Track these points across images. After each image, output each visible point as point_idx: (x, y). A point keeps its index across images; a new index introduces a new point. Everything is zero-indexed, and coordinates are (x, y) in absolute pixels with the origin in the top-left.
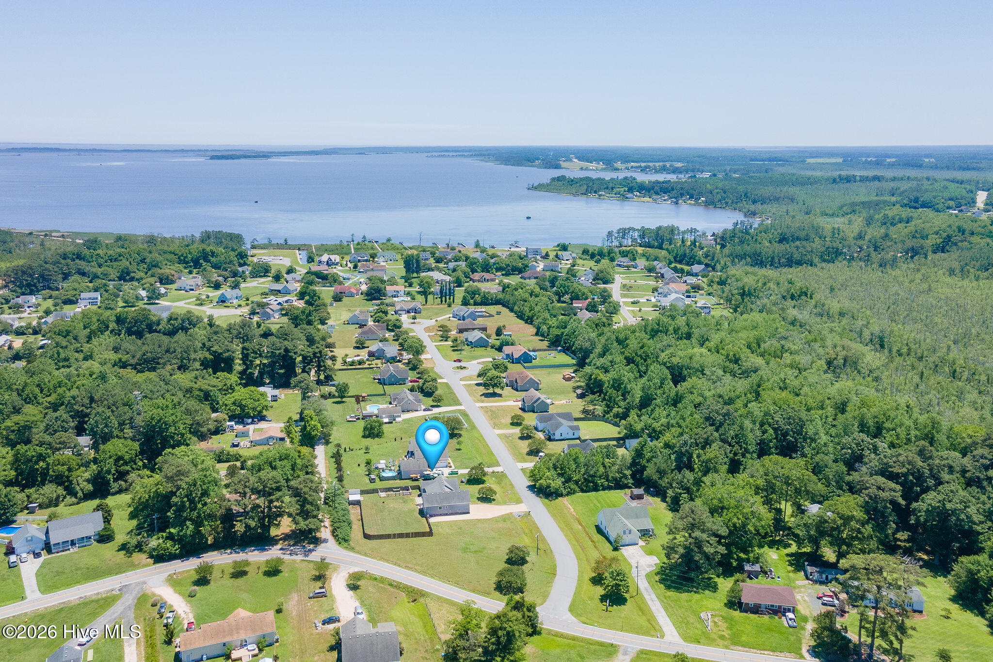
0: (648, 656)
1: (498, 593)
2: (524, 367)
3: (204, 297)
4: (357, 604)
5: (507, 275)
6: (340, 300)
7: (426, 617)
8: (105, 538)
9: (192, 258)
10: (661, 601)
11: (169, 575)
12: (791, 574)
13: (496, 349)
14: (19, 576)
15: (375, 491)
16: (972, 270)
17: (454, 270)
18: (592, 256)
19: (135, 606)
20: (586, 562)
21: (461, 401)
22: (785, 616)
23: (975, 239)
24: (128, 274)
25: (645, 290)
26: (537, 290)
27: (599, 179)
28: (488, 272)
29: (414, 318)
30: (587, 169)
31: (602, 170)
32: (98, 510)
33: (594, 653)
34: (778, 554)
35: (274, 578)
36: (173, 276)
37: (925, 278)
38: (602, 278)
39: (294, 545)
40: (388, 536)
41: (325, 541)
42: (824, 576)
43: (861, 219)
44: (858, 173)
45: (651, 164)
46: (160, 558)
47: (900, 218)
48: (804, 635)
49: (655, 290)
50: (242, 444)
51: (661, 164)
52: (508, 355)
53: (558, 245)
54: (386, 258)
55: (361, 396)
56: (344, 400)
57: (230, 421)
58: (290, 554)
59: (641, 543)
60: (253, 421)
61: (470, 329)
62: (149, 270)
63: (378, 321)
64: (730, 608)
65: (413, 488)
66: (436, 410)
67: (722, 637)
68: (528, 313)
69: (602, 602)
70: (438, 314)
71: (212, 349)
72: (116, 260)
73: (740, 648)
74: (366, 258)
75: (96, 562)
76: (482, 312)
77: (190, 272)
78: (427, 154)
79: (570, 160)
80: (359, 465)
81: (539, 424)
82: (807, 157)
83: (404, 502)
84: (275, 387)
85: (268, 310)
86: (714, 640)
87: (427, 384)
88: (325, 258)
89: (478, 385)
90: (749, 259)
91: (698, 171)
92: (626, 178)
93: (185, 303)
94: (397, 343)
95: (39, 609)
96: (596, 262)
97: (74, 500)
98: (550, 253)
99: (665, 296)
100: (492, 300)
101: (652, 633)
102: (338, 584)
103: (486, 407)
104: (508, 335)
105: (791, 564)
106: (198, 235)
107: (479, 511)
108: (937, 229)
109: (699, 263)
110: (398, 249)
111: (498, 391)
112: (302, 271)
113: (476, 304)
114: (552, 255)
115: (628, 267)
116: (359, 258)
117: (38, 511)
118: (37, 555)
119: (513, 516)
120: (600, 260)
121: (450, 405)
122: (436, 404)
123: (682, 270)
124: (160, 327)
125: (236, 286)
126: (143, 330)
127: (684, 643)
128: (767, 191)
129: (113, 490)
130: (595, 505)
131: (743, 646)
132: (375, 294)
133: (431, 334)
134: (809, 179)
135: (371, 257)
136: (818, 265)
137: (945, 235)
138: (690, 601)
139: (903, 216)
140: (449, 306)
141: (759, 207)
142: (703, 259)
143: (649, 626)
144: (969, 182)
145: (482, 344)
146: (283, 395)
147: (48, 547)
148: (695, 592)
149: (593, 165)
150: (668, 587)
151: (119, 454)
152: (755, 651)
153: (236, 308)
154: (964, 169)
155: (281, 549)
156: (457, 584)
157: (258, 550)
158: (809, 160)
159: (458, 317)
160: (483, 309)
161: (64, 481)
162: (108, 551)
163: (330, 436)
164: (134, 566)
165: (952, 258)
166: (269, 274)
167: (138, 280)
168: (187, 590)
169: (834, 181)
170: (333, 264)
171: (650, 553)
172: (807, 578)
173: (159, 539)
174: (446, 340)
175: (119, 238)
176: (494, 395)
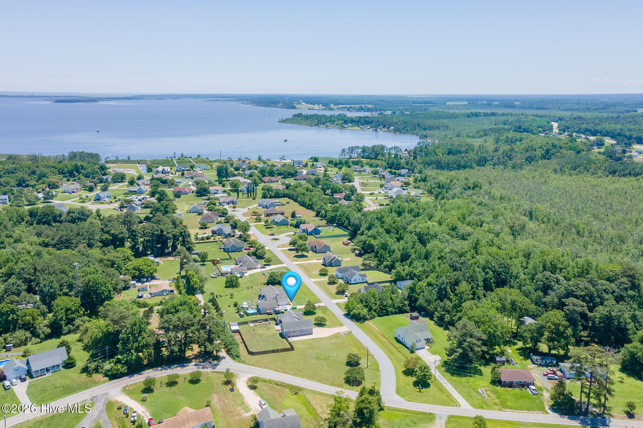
0: (455, 419)
1: (348, 385)
2: (316, 237)
3: (84, 197)
4: (259, 399)
5: (284, 178)
6: (179, 197)
7: (307, 404)
8: (69, 365)
9: (68, 171)
10: (451, 384)
11: (123, 388)
12: (523, 361)
13: (294, 226)
14: (14, 395)
15: (246, 323)
16: (567, 170)
17: (251, 176)
18: (336, 165)
19: (106, 410)
20: (396, 361)
21: (282, 261)
22: (529, 387)
23: (563, 151)
24: (24, 182)
25: (375, 186)
26: (311, 187)
27: (323, 115)
28: (273, 176)
29: (234, 208)
30: (313, 109)
31: (322, 109)
32: (62, 346)
33: (421, 419)
34: (511, 349)
35: (197, 384)
36: (58, 183)
37: (542, 175)
38: (346, 179)
39: (203, 362)
40: (265, 352)
41: (224, 358)
42: (544, 361)
43: (492, 139)
44: (482, 111)
45: (353, 106)
46: (113, 376)
47: (516, 139)
48: (543, 399)
49: (382, 186)
50: (144, 296)
51: (359, 106)
52: (304, 231)
53: (311, 158)
54: (201, 168)
55: (216, 260)
56: (205, 263)
57: (132, 280)
58: (203, 368)
59: (427, 347)
60: (147, 280)
61: (273, 214)
62: (40, 179)
63: (211, 210)
64: (494, 385)
65: (271, 319)
66: (268, 268)
67: (495, 404)
68: (308, 203)
69: (415, 387)
70: (248, 205)
71: (110, 232)
72: (12, 173)
73: (508, 410)
74: (188, 168)
75: (68, 382)
76: (277, 202)
77: (68, 180)
78: (205, 99)
79: (300, 103)
80: (229, 306)
81: (339, 274)
82: (446, 101)
83: (268, 329)
84: (156, 257)
85: (134, 205)
86: (492, 406)
87: (259, 251)
88: (160, 169)
89: (290, 250)
90: (434, 166)
91: (383, 110)
92: (340, 115)
93: (72, 202)
94: (229, 224)
95: (37, 417)
96: (339, 168)
97: (38, 340)
98: (308, 163)
99: (390, 189)
100: (281, 194)
101: (452, 404)
102: (241, 385)
103: (300, 264)
104: (299, 217)
105: (521, 355)
106: (67, 155)
107: (318, 333)
108: (541, 145)
109: (403, 168)
110: (206, 162)
111: (305, 253)
112: (147, 178)
113: (271, 197)
114: (310, 164)
115: (360, 171)
116: (183, 168)
117: (13, 349)
118: (23, 380)
119: (341, 335)
120: (342, 167)
121: (276, 264)
122: (267, 263)
123: (395, 172)
124: (62, 218)
125: (105, 189)
126: (50, 220)
127: (474, 409)
128: (430, 122)
129: (65, 331)
130: (390, 324)
131: (509, 408)
132: (202, 192)
133: (248, 218)
134: (454, 114)
135: (191, 168)
136: (476, 168)
137: (545, 149)
138: (469, 382)
139: (517, 137)
140: (254, 199)
141: (429, 132)
142: (405, 166)
143: (449, 399)
144: (545, 116)
145: (284, 223)
146: (161, 262)
147: (29, 374)
148: (470, 376)
149: (316, 107)
150: (452, 374)
151: (68, 306)
152: (517, 411)
153: (109, 204)
154: (539, 109)
155: (196, 365)
156: (320, 381)
157: (180, 367)
158: (448, 103)
159: (262, 206)
160: (277, 200)
161: (30, 327)
162: (74, 374)
163: (203, 288)
164: (96, 383)
165: (554, 163)
166: (125, 181)
167: (33, 186)
168: (139, 397)
169: (468, 116)
170: (166, 173)
171: (434, 353)
172: (534, 363)
173: (110, 363)
174: (259, 222)
175: (10, 157)
176: (303, 256)
